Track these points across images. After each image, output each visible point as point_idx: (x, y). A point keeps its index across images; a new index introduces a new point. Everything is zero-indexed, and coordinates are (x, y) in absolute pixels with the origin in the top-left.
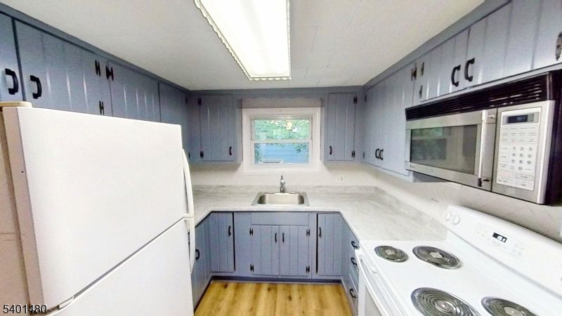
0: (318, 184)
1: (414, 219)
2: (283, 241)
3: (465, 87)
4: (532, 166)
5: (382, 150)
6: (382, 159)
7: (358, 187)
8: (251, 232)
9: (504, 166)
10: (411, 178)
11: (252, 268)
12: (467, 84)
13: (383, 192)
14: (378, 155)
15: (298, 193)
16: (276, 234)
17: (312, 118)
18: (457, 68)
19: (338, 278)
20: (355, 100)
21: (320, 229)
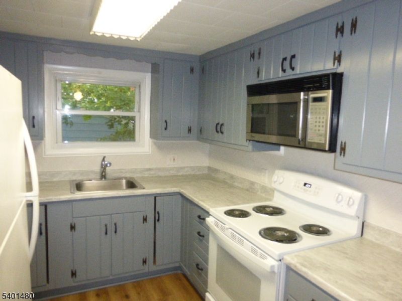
0: (147, 167)
1: (247, 190)
2: (116, 232)
3: (290, 75)
4: (324, 129)
5: (222, 125)
6: (222, 133)
7: (191, 167)
8: (73, 228)
9: (311, 130)
10: (250, 147)
11: (74, 274)
12: (289, 71)
13: (216, 171)
14: (219, 130)
15: (125, 178)
16: (106, 225)
17: (140, 86)
18: (285, 59)
19: (177, 265)
20: (192, 70)
21: (158, 213)
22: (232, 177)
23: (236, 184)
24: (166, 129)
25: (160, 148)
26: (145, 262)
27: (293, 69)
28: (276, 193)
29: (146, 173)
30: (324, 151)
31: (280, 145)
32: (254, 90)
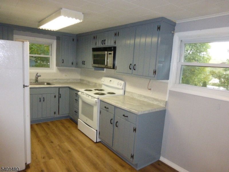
2: (44, 101)
5: (85, 61)
6: (84, 64)
7: (73, 79)
10: (93, 69)
12: (104, 45)
13: (83, 80)
14: (83, 63)
15: (46, 82)
16: (40, 98)
17: (51, 45)
18: (103, 41)
19: (68, 115)
20: (73, 40)
21: (60, 94)
22: (89, 82)
23: (91, 84)
24: (63, 63)
25: (60, 70)
26: (55, 113)
27: (105, 44)
28: (103, 86)
29: (55, 80)
30: (111, 68)
31: (104, 68)
32: (94, 50)
